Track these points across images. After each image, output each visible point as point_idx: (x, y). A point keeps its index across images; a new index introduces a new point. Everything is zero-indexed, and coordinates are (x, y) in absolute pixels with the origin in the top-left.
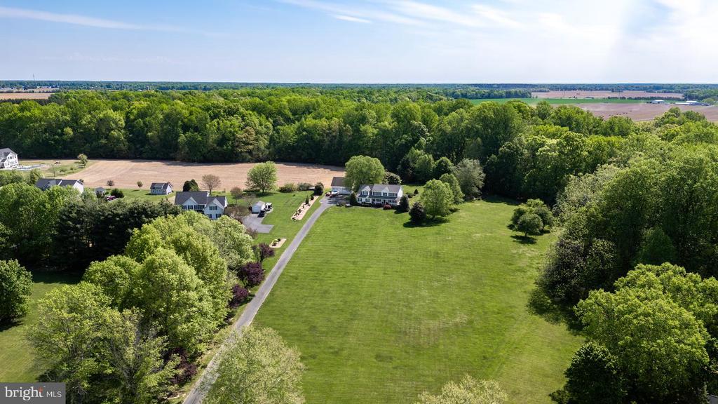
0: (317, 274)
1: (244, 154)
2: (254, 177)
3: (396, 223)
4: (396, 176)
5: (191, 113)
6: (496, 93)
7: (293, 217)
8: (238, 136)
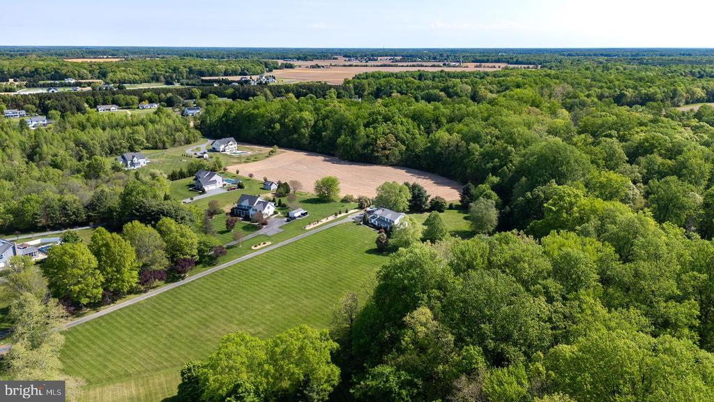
1: (380, 158)
7: (308, 226)
8: (378, 142)
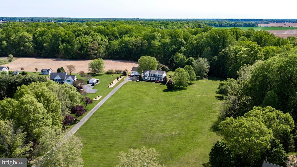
0: (113, 112)
1: (92, 55)
3: (159, 89)
4: (166, 66)
5: (66, 34)
6: (238, 24)
7: (109, 86)
8: (89, 46)
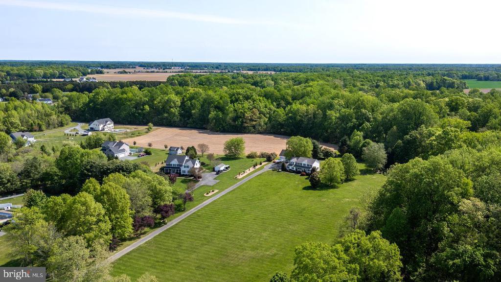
0: (214, 215)
1: (250, 128)
2: (229, 146)
3: (300, 186)
5: (221, 98)
7: (237, 176)
8: (246, 115)
